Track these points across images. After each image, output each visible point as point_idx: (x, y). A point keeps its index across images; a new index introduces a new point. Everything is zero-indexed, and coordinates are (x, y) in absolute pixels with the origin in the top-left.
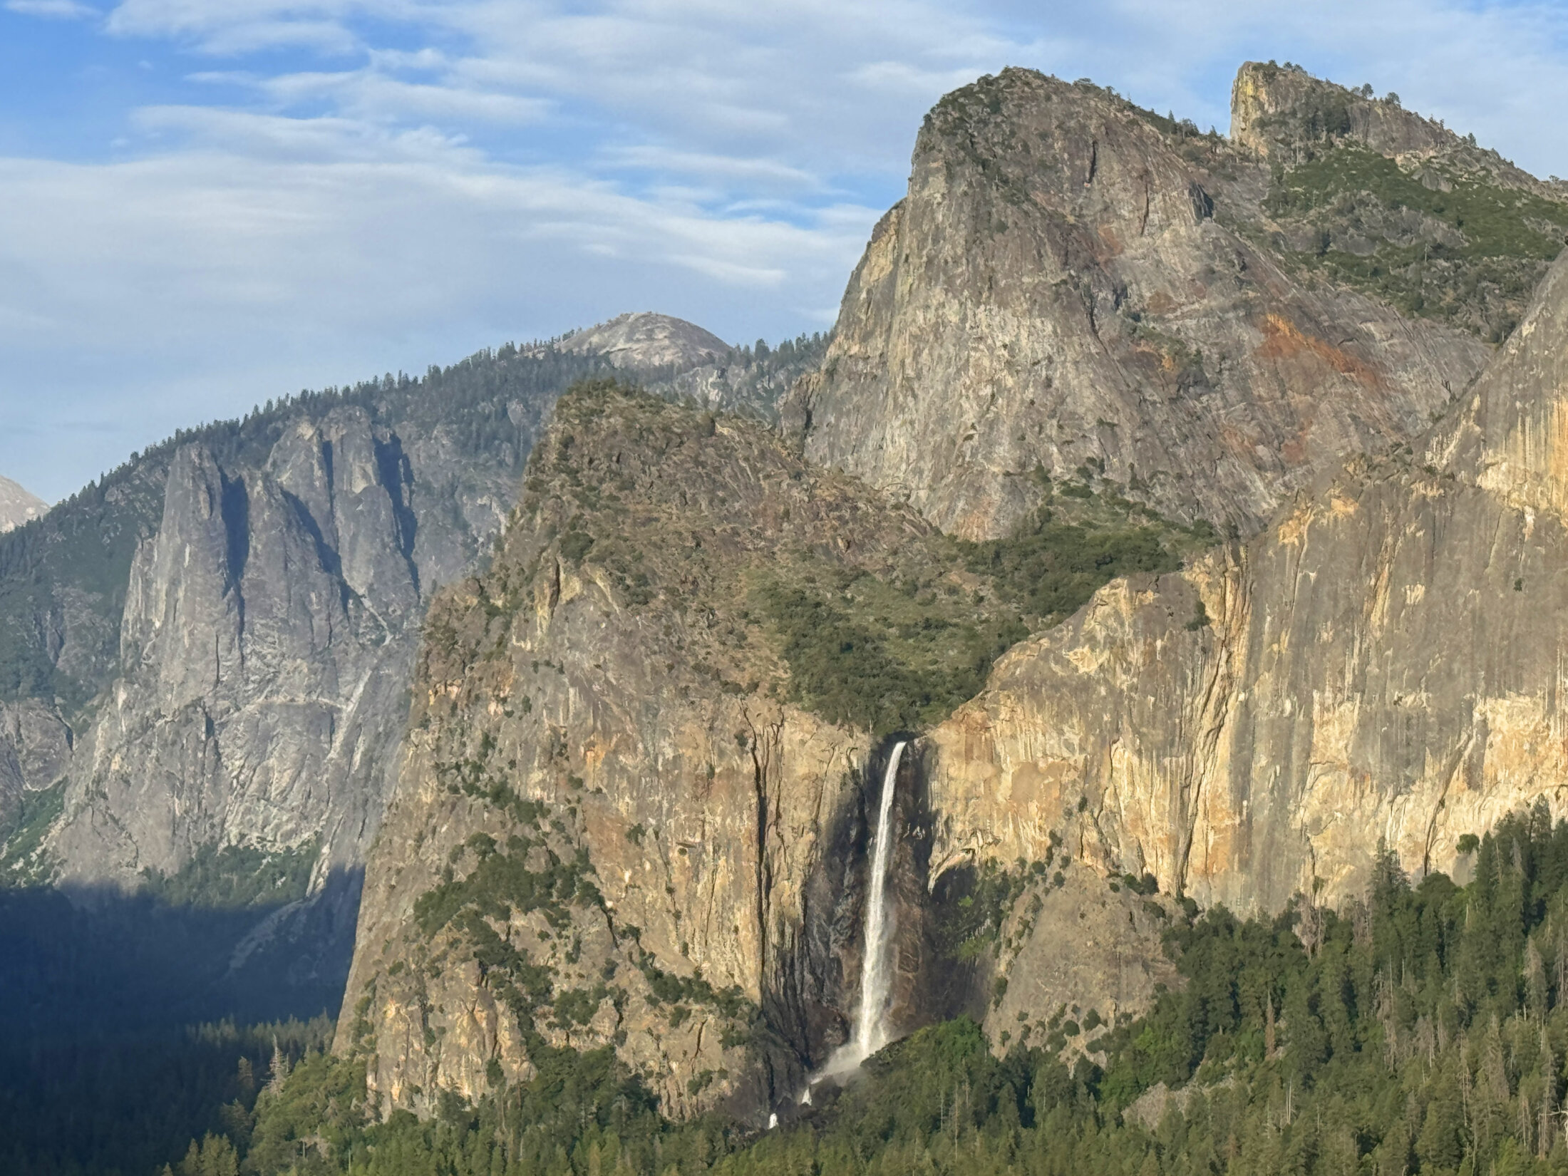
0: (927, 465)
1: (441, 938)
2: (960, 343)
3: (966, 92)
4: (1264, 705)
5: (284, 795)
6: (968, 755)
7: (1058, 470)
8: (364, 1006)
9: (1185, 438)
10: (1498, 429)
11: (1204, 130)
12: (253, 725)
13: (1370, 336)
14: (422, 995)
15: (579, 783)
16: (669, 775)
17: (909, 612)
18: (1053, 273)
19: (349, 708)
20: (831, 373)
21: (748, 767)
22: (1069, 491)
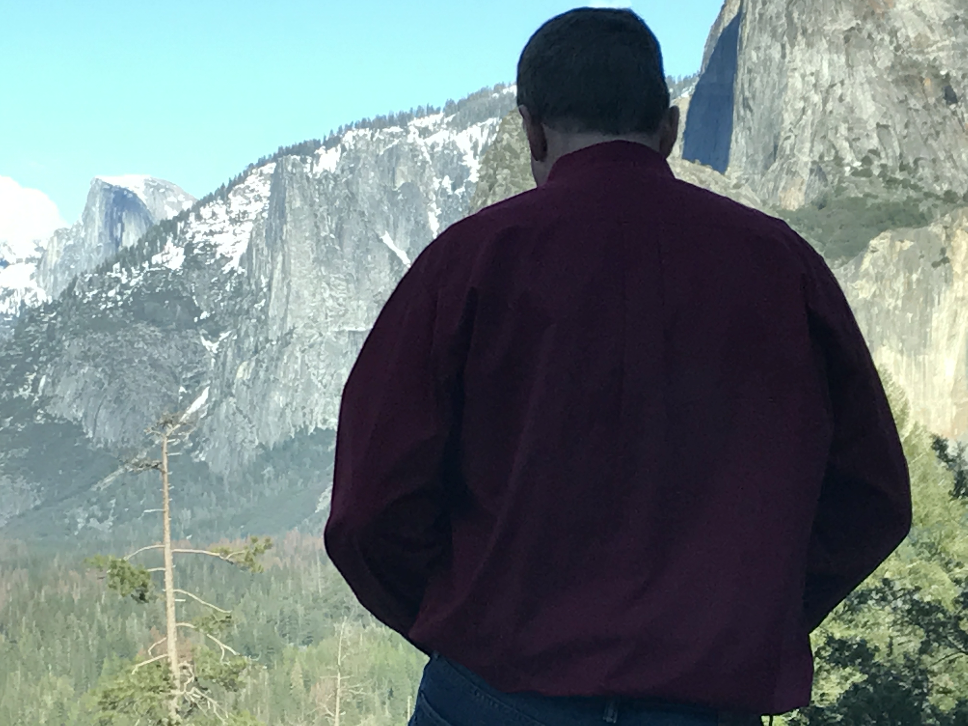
2: (781, 72)
7: (849, 157)
12: (331, 346)
18: (846, 22)
22: (855, 173)
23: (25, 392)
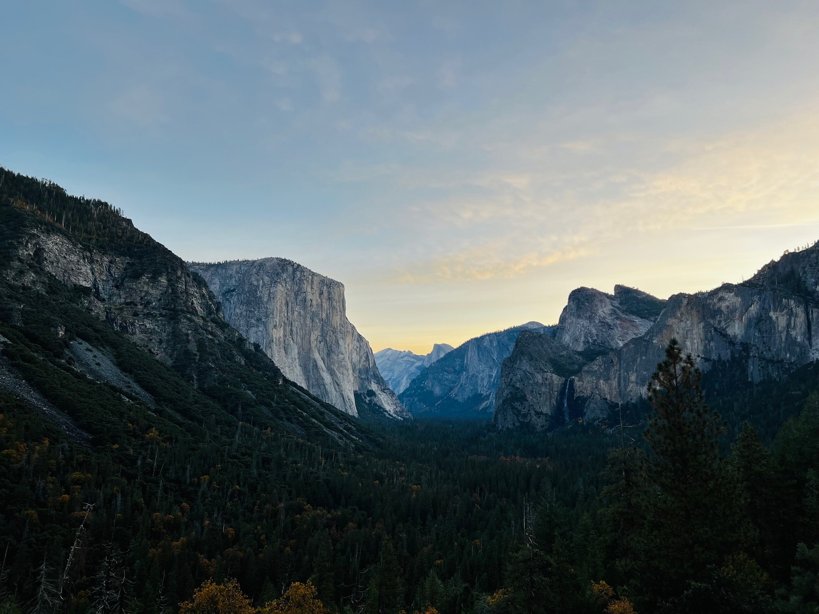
0: (572, 341)
1: (506, 406)
2: (576, 324)
3: (576, 290)
4: (622, 374)
5: (486, 386)
6: (579, 381)
7: (591, 341)
8: (495, 415)
9: (609, 336)
10: (655, 334)
11: (610, 294)
12: (481, 377)
13: (635, 322)
14: (504, 413)
15: (524, 385)
16: (537, 384)
17: (570, 361)
18: (588, 314)
19: (494, 375)
20: (558, 328)
21: (548, 382)
22: (592, 344)
23: (422, 385)
